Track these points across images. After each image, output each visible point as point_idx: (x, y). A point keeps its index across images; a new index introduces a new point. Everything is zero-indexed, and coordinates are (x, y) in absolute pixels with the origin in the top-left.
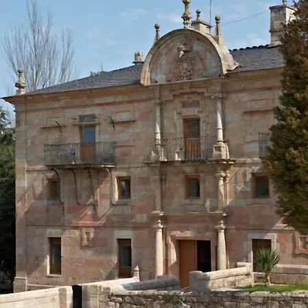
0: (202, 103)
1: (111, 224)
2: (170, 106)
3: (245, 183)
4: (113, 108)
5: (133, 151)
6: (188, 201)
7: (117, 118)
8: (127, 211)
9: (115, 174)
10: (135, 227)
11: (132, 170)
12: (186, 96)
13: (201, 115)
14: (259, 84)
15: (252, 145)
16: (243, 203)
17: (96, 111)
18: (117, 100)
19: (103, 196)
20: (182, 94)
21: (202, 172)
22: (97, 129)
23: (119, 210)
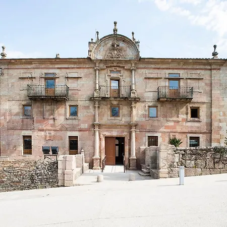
0: (122, 72)
1: (64, 128)
2: (103, 72)
3: (146, 111)
4: (68, 71)
5: (80, 93)
6: (113, 118)
7: (70, 76)
8: (75, 122)
9: (68, 104)
10: (80, 130)
11: (79, 102)
12: (113, 68)
13: (121, 78)
14: (153, 66)
15: (149, 93)
16: (144, 119)
17: (57, 71)
18: (70, 67)
19: (60, 115)
20: (111, 67)
21: (121, 104)
22: (57, 80)
23: (70, 122)
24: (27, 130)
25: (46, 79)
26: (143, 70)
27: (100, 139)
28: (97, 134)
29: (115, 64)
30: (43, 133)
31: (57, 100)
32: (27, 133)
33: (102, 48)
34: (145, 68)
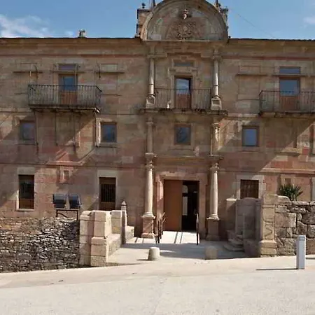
0: (196, 63)
1: (92, 163)
2: (162, 63)
3: (236, 133)
4: (100, 61)
5: (120, 99)
6: (178, 146)
7: (103, 69)
8: (111, 152)
9: (99, 120)
10: (120, 167)
11: (118, 116)
12: (181, 56)
13: (194, 74)
15: (244, 103)
16: (233, 149)
17: (80, 61)
18: (103, 53)
19: (84, 139)
20: (176, 54)
21: (193, 122)
22: (80, 78)
23: (102, 152)
24: (26, 164)
25: (61, 75)
26: (233, 61)
27: (155, 184)
28: (151, 174)
29: (184, 50)
30: (54, 171)
31: (79, 112)
32: (26, 170)
33: (160, 22)
34: (237, 57)
